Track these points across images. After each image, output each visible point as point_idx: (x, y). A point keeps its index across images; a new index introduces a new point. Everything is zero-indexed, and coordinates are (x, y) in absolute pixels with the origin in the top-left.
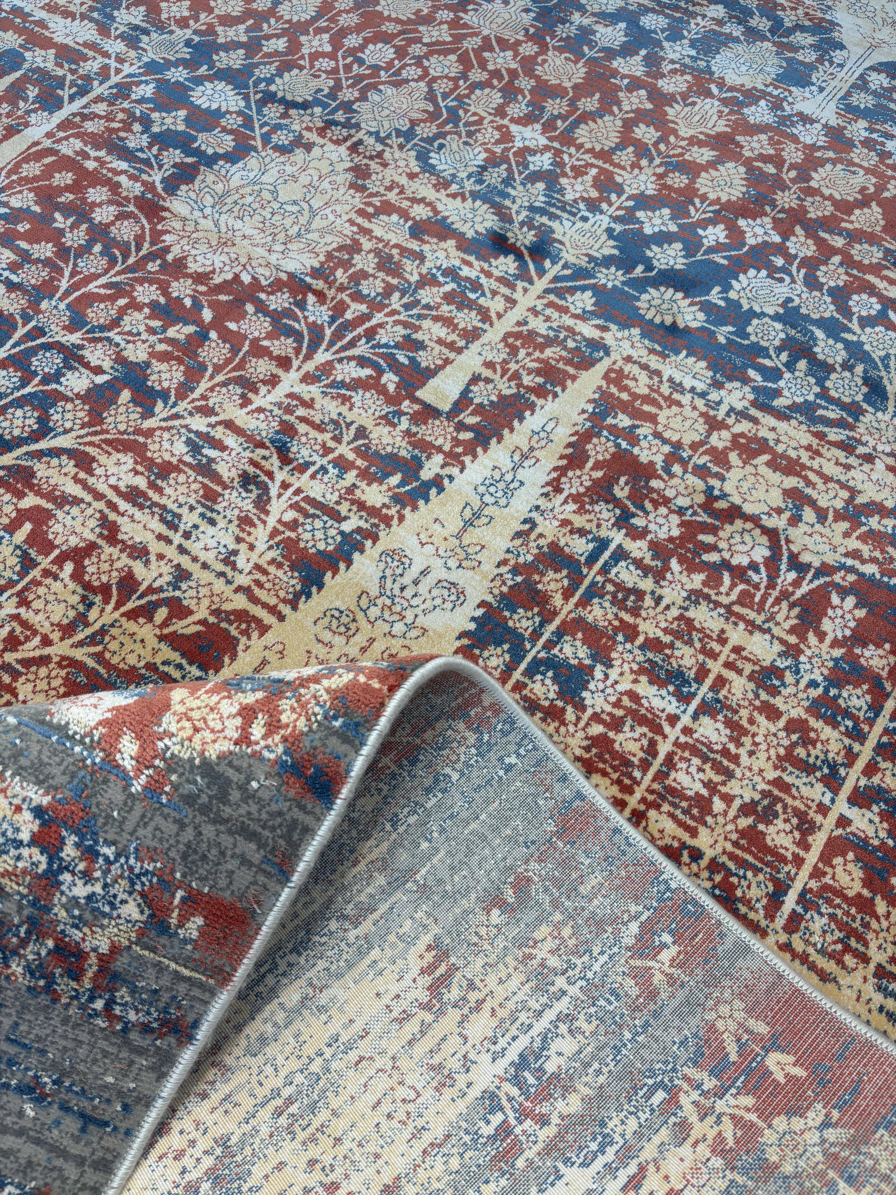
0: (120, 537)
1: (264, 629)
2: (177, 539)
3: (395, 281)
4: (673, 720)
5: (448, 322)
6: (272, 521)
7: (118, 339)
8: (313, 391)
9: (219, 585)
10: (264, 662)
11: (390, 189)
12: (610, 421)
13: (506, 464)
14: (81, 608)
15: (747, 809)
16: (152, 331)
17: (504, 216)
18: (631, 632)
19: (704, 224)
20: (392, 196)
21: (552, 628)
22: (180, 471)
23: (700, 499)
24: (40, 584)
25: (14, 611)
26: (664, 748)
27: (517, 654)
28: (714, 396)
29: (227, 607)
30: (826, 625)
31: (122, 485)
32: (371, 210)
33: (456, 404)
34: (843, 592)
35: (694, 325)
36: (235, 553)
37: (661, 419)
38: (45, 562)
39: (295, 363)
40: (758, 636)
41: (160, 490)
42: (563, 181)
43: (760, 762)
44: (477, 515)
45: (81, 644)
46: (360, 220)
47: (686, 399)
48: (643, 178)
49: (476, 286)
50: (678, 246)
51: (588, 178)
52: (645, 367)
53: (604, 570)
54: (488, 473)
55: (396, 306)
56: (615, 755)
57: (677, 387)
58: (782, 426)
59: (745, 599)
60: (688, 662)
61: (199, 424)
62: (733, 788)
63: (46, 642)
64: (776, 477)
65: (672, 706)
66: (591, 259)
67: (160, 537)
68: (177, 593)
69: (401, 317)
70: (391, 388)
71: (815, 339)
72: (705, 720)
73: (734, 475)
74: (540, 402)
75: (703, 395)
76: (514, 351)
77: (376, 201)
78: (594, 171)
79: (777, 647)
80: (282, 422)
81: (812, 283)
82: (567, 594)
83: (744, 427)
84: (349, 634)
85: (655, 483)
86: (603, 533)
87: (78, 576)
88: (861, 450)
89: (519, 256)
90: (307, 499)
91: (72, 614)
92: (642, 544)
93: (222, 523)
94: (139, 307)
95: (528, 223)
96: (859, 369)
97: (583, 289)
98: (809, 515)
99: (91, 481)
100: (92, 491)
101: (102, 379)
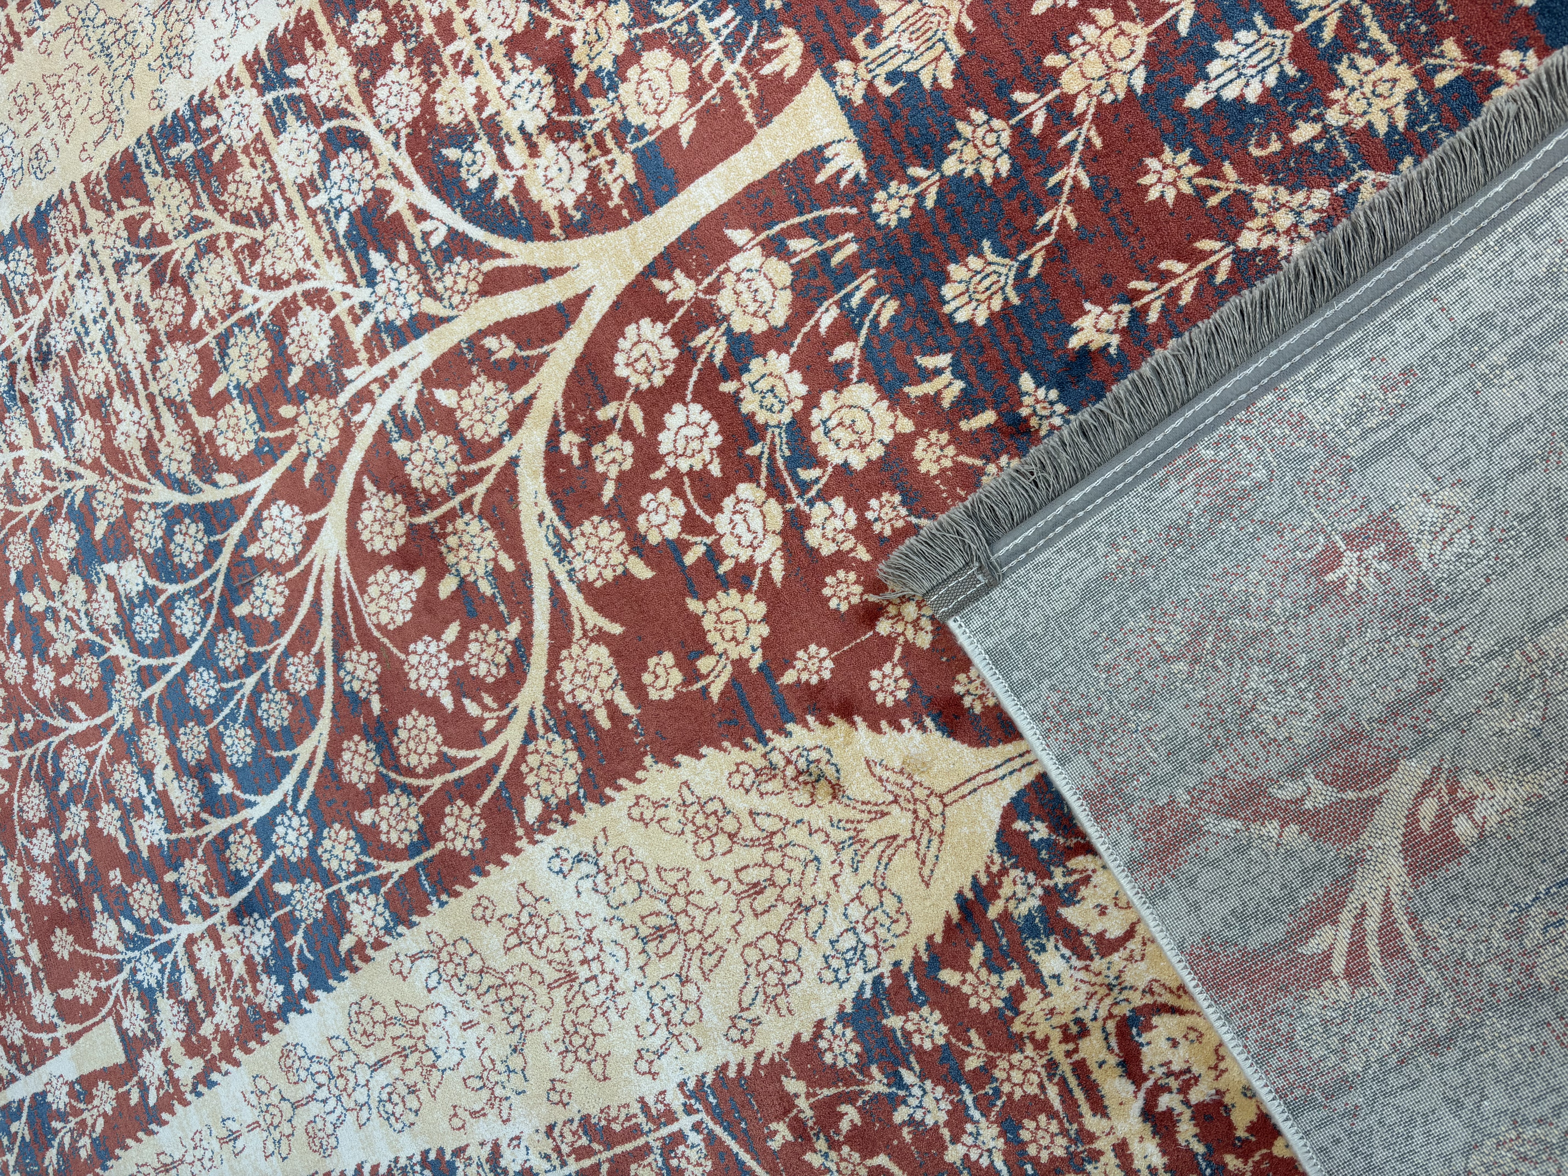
0: (148, 337)
1: (86, 180)
2: (111, 312)
6: (45, 302)
7: (84, 623)
9: (99, 245)
10: (97, 143)
14: (196, 267)
16: (56, 620)
22: (86, 398)
24: (221, 312)
25: (245, 288)
29: (101, 215)
31: (131, 406)
36: (79, 276)
38: (210, 338)
41: (107, 383)
45: (207, 224)
61: (57, 457)
63: (230, 239)
67: (121, 321)
68: (128, 248)
87: (190, 308)
90: (16, 314)
91: (204, 263)
93: (78, 314)
94: (55, 662)
99: (152, 425)
100: (154, 410)
101: (110, 568)
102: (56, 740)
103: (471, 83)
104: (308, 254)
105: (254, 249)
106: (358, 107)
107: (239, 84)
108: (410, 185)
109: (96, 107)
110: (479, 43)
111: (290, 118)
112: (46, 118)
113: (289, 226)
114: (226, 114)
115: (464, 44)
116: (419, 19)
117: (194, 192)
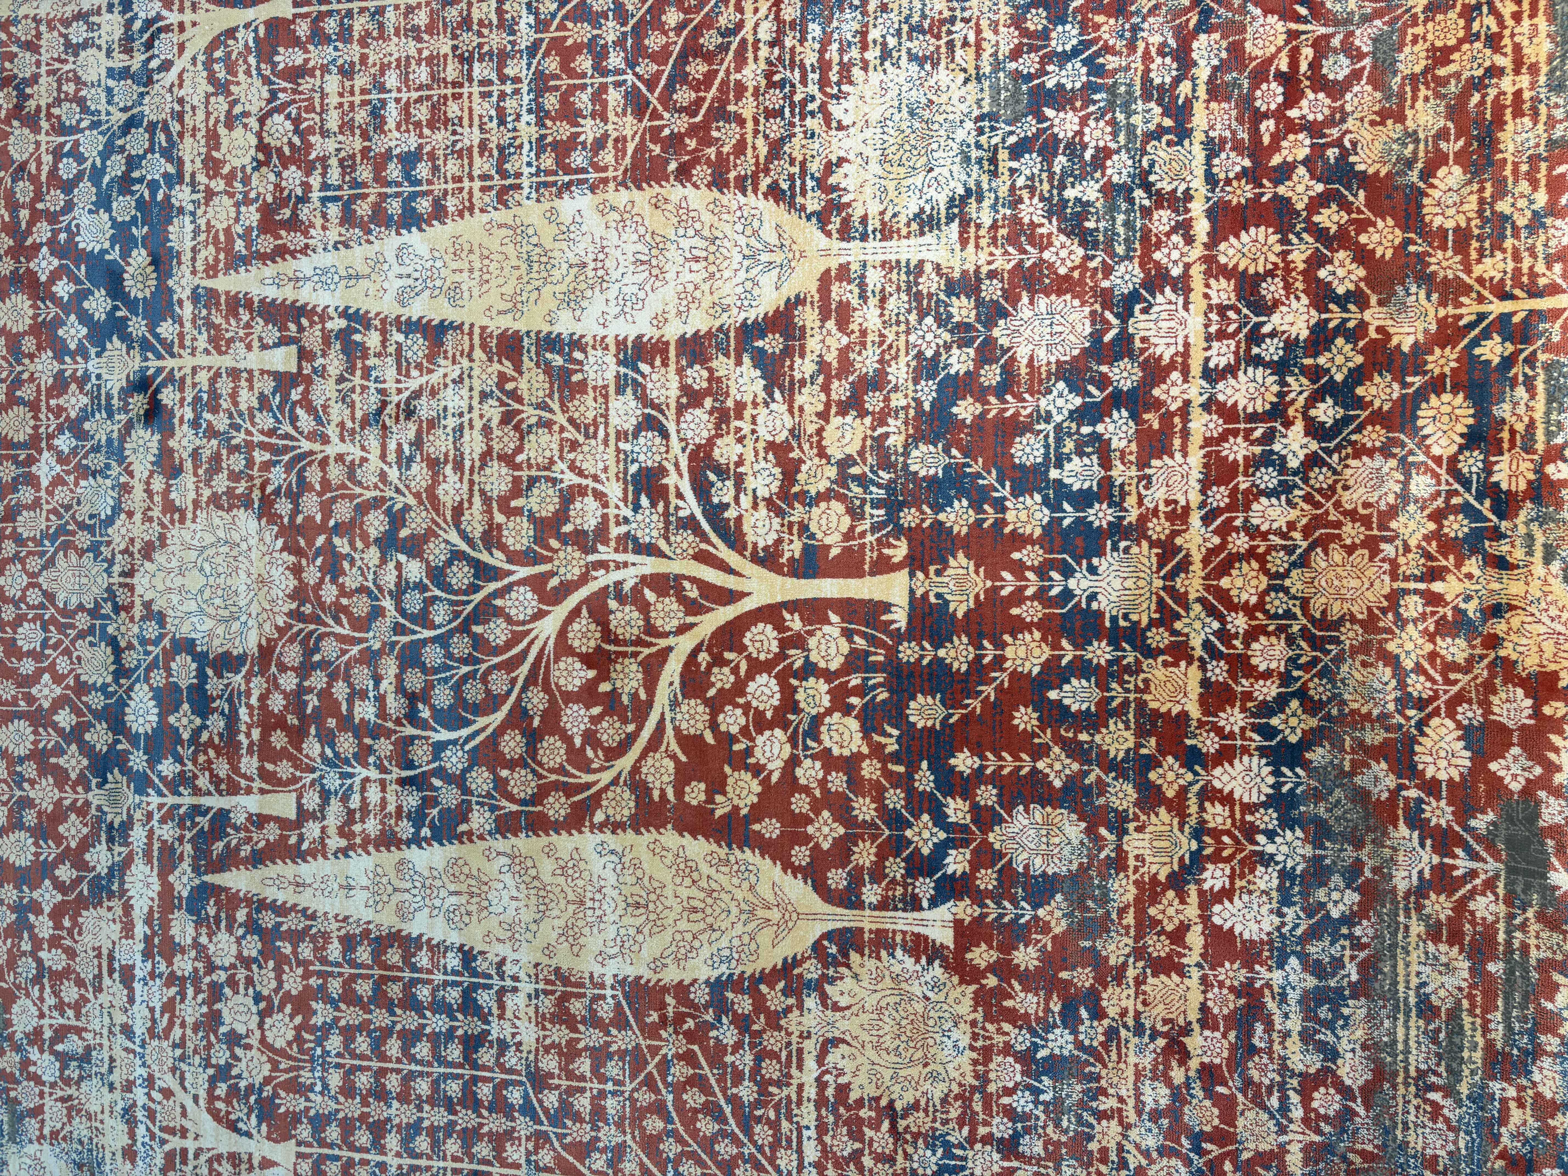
0: (485, 448)
1: (483, 329)
2: (467, 417)
3: (224, 452)
4: (398, 100)
5: (234, 396)
6: (423, 380)
7: (371, 577)
8: (332, 431)
9: (475, 373)
10: (499, 313)
11: (151, 520)
12: (244, 252)
13: (309, 285)
14: (534, 430)
15: (419, 39)
16: (352, 563)
17: (129, 426)
18: (365, 151)
19: (57, 301)
20: (156, 513)
21: (388, 190)
22: (428, 455)
23: (264, 170)
24: (537, 464)
25: (559, 462)
26: (415, 95)
27: (414, 196)
28: (191, 207)
29: (484, 357)
30: (299, 61)
31: (457, 478)
32: (176, 516)
33: (287, 344)
34: (274, 65)
35: (144, 252)
36: (454, 381)
37: (225, 225)
38: (524, 474)
39: (320, 456)
40: (327, 90)
41: (446, 455)
42: (73, 415)
43: (392, 48)
44: (350, 277)
45: (551, 411)
46: (190, 515)
47: (202, 222)
48: (40, 367)
49: (197, 399)
50: (86, 305)
51: (61, 401)
52: (194, 259)
53: (340, 188)
54: (320, 292)
55: (242, 435)
56: (433, 115)
57: (196, 232)
58: (187, 159)
59: (310, 109)
60: (363, 113)
61: (393, 474)
62: (413, 52)
63: (562, 429)
64: (225, 141)
65: (392, 106)
66: (130, 348)
67: (471, 427)
68: (494, 389)
69: (248, 425)
70: (300, 389)
71: (112, 180)
72: (388, 86)
73: (237, 163)
74: (256, 299)
75: (193, 214)
76: (231, 340)
77: (166, 521)
78: (53, 402)
79: (327, 77)
80: (363, 428)
81: (69, 207)
82: (365, 196)
83: (202, 178)
84: (457, 286)
85: (270, 199)
86: (318, 204)
87: (519, 450)
88: (177, 108)
89: (157, 391)
90: (399, 373)
91: (540, 431)
92: (311, 180)
93: (443, 403)
94: (341, 587)
95: (125, 409)
96: (120, 142)
97: (157, 336)
98: (238, 109)
99: (466, 497)
100: (471, 490)
101: (402, 558)
102: (323, 629)
103: (739, 448)
104: (605, 470)
105: (574, 445)
106: (672, 413)
107: (606, 348)
108: (681, 476)
109: (508, 290)
110: (754, 432)
111: (629, 390)
112: (471, 271)
113: (601, 448)
114: (592, 360)
115: (747, 428)
116: (727, 395)
117: (551, 388)
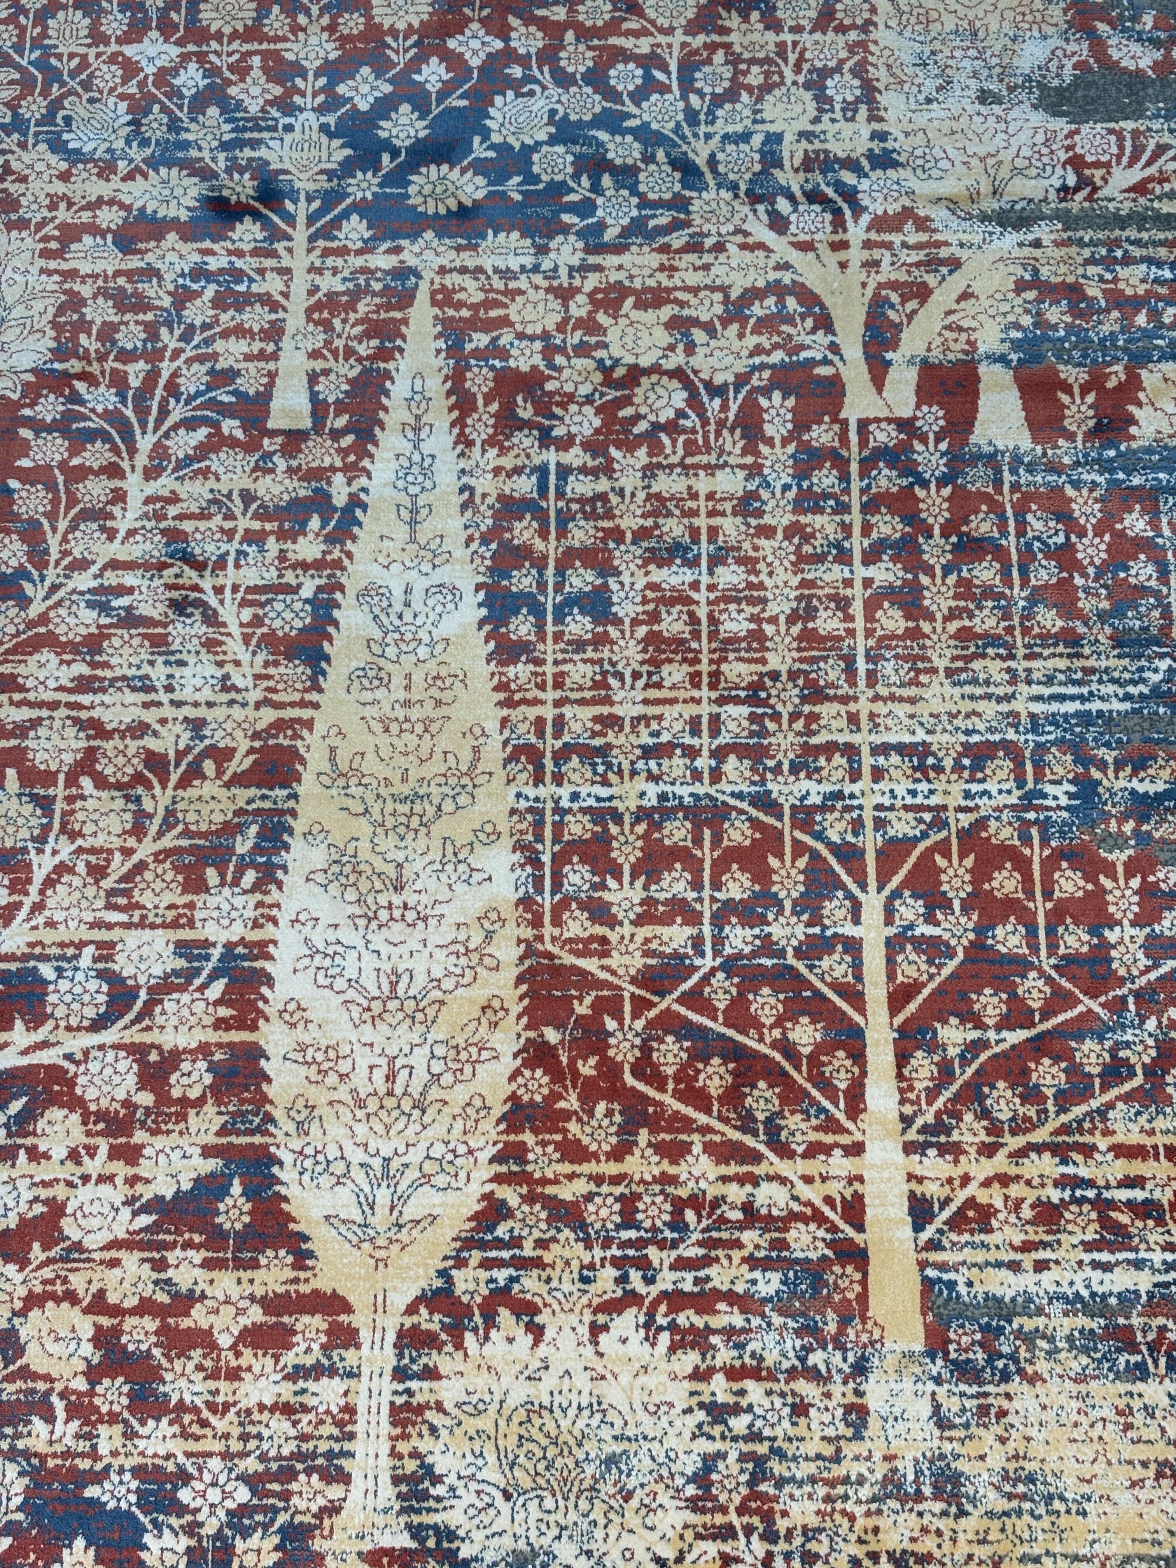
0: (109, 727)
1: (309, 724)
2: (164, 697)
3: (149, 317)
4: (695, 586)
5: (239, 331)
6: (234, 629)
8: (164, 484)
9: (237, 712)
10: (333, 750)
11: (53, 207)
12: (469, 347)
13: (406, 447)
14: (132, 807)
15: (792, 619)
17: (205, 174)
18: (617, 535)
19: (415, 65)
20: (63, 214)
21: (550, 571)
22: (109, 637)
23: (598, 377)
24: (73, 812)
25: (73, 847)
26: (702, 612)
27: (538, 611)
28: (547, 265)
29: (260, 726)
30: (769, 430)
31: (64, 682)
32: (54, 245)
33: (314, 414)
34: (766, 391)
35: (480, 195)
36: (226, 677)
37: (514, 317)
38: (59, 791)
39: (125, 465)
40: (719, 474)
41: (106, 665)
42: (232, 91)
43: (782, 575)
44: (414, 511)
45: (160, 834)
46: (52, 265)
47: (522, 283)
48: (314, 40)
49: (238, 275)
50: (405, 108)
51: (256, 73)
52: (463, 270)
53: (560, 494)
54: (394, 465)
55: (173, 345)
56: (668, 641)
57: (506, 274)
58: (625, 259)
59: (691, 448)
60: (678, 531)
61: (84, 581)
62: (773, 609)
63: (127, 852)
64: (649, 316)
65: (688, 575)
66: (330, 174)
67: (146, 705)
68: (207, 742)
69: (189, 353)
70: (239, 434)
71: (601, 144)
72: (720, 570)
73: (612, 336)
74: (391, 365)
75: (536, 269)
76: (327, 326)
77: (49, 230)
78: (256, 61)
79: (741, 474)
80: (164, 532)
81: (564, 80)
82: (544, 534)
83: (592, 281)
84: (384, 682)
85: (550, 386)
86: (537, 461)
87: (101, 782)
88: (709, 242)
89: (256, 215)
90: (249, 590)
91: (128, 816)
92: (576, 450)
93: (191, 660)
95: (233, 167)
96: (660, 155)
97: (346, 215)
98: (699, 336)
99: (31, 696)
100: (41, 705)
103: (59, 1152)
104: (51, 924)
105: (98, 872)
106: (134, 1036)
107: (256, 925)
108: (25, 1052)
109: (370, 764)
110: (85, 1179)
111: (181, 963)
112: (407, 704)
113: (89, 917)
114: (239, 901)
116: (154, 1133)
117: (200, 835)
